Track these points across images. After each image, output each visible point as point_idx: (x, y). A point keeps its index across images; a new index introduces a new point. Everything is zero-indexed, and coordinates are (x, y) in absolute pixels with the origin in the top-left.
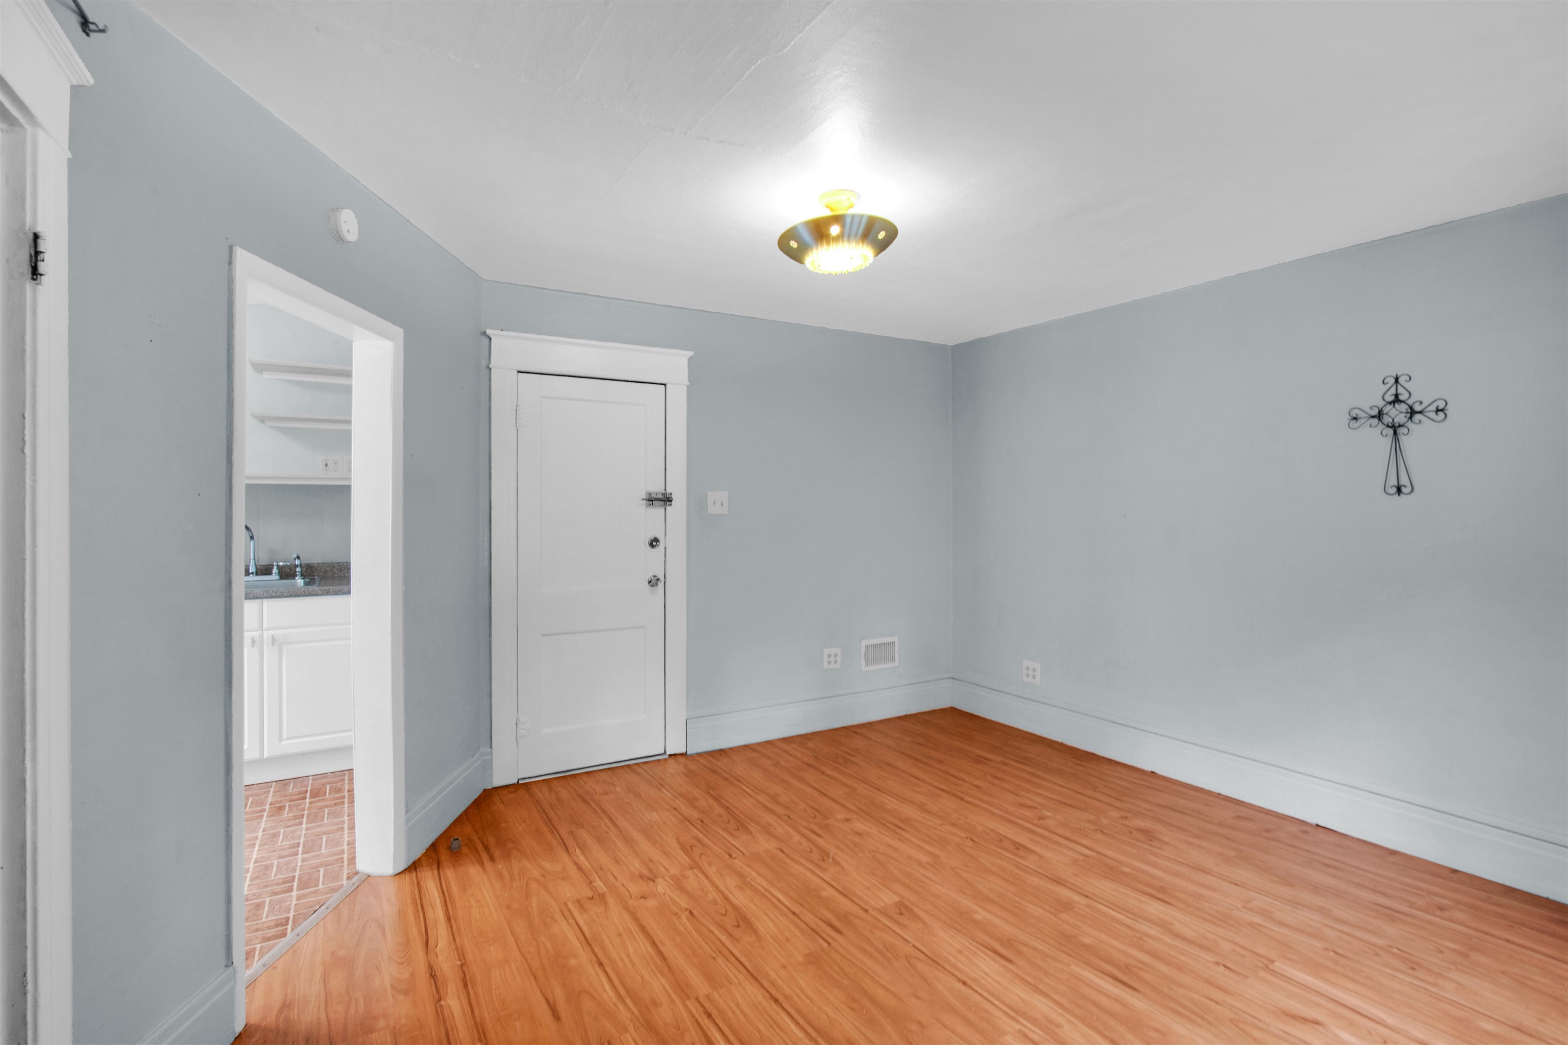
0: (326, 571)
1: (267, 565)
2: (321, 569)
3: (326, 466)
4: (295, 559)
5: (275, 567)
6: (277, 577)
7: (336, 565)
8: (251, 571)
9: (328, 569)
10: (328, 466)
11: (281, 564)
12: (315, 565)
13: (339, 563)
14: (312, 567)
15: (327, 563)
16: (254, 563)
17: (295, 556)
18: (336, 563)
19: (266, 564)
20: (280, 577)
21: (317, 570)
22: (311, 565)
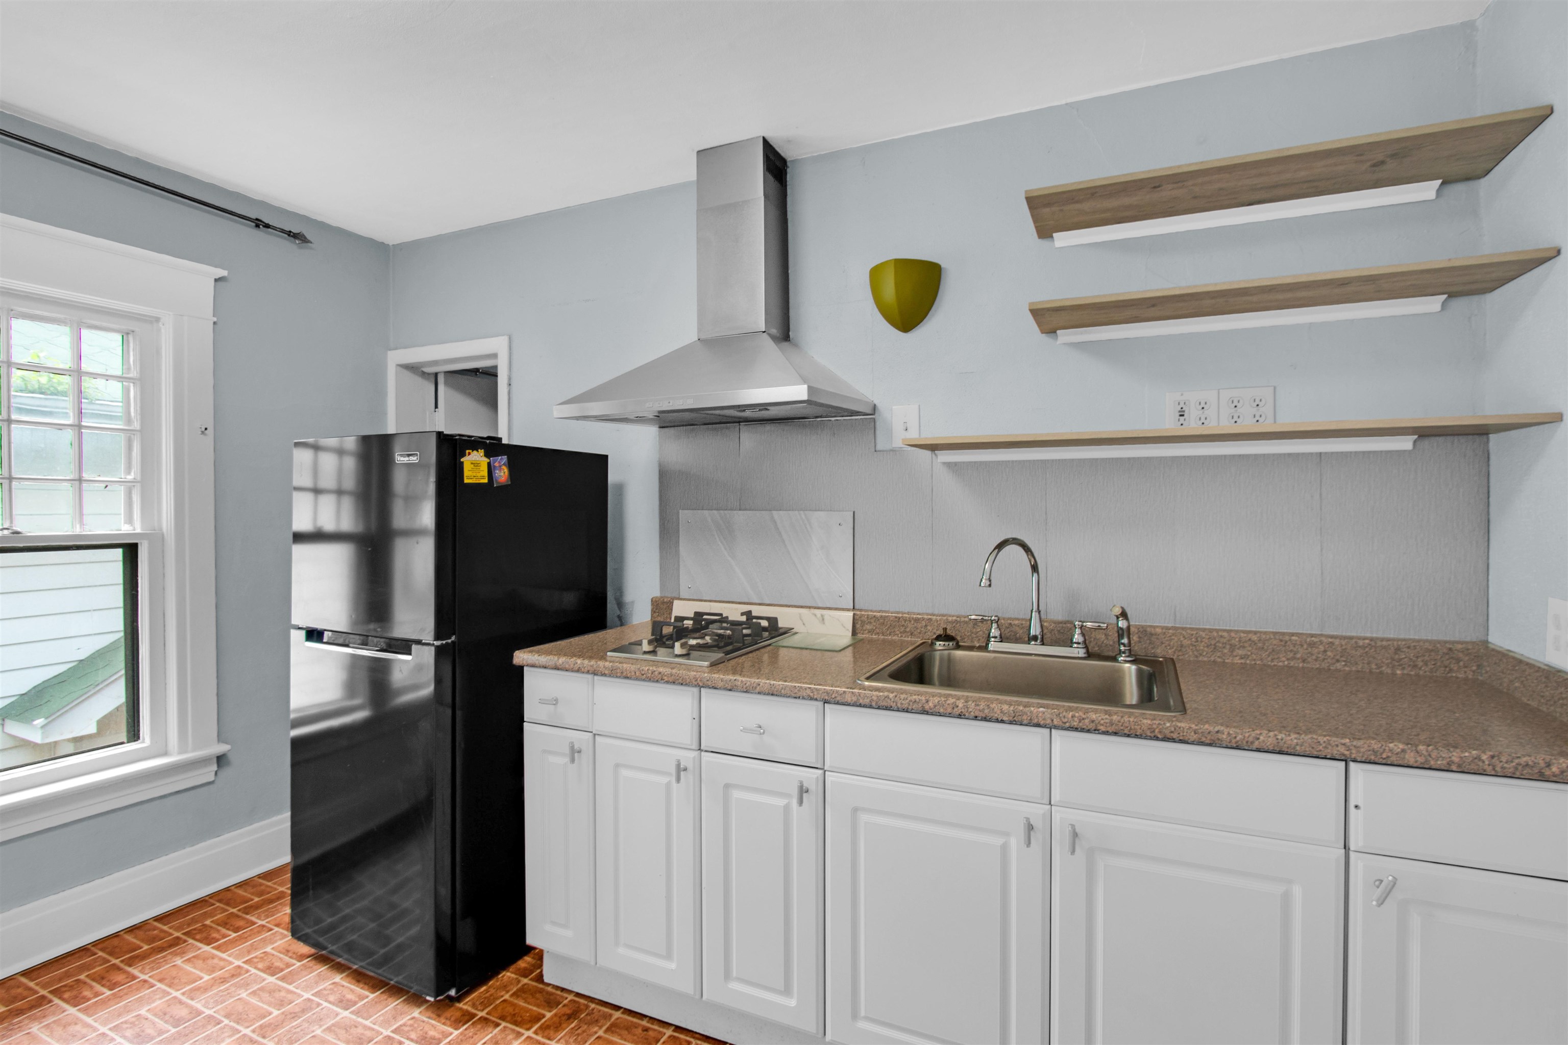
0: (1182, 646)
1: (1061, 623)
2: (1171, 640)
3: (1181, 415)
4: (1118, 618)
5: (1078, 631)
6: (1081, 653)
7: (1203, 634)
8: (1032, 633)
9: (1186, 642)
10: (1186, 414)
11: (1089, 624)
12: (1159, 630)
13: (1211, 631)
14: (1152, 634)
15: (1183, 629)
16: (1038, 621)
17: (1117, 611)
18: (1204, 630)
19: (1060, 618)
20: (1088, 652)
21: (1162, 643)
22: (1148, 629)
